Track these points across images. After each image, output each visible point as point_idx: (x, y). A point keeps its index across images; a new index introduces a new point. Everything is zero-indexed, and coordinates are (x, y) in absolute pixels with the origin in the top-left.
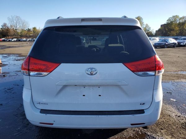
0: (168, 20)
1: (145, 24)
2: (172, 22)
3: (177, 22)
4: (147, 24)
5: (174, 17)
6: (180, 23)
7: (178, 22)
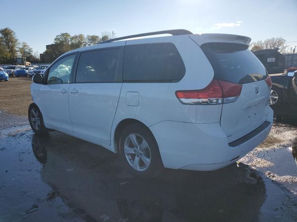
0: (56, 39)
1: (22, 43)
2: (62, 42)
3: (68, 42)
4: (26, 43)
5: (63, 35)
6: (72, 44)
7: (70, 43)
